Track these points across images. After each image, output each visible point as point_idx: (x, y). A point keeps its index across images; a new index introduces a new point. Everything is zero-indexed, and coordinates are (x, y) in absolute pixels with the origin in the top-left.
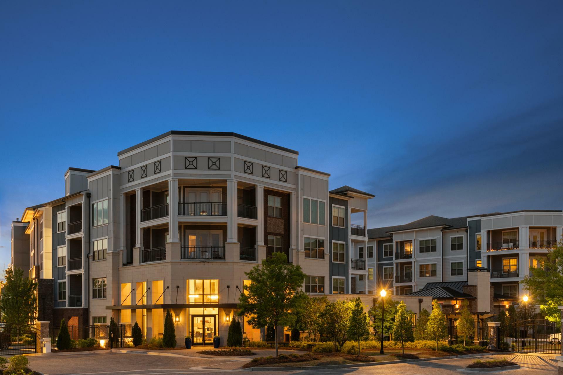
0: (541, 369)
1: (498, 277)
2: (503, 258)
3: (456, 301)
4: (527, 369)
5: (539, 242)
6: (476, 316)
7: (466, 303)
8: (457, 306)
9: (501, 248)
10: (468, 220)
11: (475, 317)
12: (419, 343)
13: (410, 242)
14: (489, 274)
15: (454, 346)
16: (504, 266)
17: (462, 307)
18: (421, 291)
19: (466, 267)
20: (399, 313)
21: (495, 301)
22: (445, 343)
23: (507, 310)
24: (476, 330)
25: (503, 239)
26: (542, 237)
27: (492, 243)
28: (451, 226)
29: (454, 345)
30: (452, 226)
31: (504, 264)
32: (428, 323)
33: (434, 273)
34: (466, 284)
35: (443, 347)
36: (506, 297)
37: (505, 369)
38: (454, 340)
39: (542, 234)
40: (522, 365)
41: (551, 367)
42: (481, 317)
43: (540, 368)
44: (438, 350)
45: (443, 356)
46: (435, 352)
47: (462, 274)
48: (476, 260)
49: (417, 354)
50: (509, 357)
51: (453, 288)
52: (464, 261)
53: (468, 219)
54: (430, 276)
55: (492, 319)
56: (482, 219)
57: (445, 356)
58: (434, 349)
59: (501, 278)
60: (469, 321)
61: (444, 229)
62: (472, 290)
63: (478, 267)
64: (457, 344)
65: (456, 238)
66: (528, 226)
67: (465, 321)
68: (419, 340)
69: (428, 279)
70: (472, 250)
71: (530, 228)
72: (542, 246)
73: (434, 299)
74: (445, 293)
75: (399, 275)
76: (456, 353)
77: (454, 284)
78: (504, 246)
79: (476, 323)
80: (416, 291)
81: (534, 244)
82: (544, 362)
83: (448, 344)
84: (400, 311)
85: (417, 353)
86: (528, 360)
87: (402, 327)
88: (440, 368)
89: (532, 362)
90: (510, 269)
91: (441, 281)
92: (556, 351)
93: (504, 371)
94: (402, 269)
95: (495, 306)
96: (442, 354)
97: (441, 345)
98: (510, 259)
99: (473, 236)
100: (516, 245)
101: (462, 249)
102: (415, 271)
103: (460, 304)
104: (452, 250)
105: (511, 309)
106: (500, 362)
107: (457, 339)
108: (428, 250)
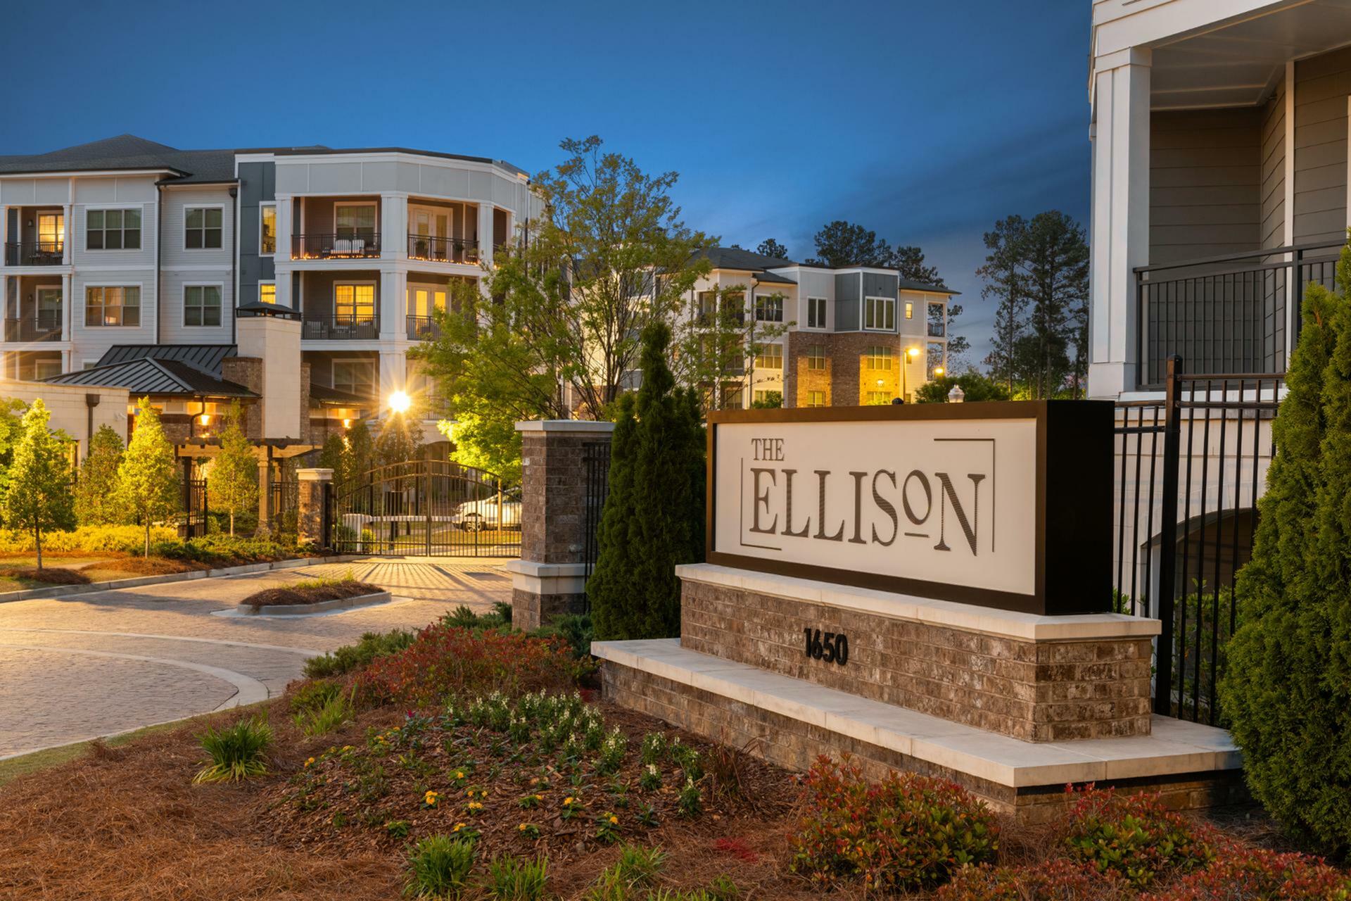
0: (444, 601)
1: (321, 337)
2: (335, 282)
3: (200, 404)
4: (410, 602)
5: (434, 243)
6: (265, 448)
7: (233, 411)
8: (205, 420)
9: (332, 252)
10: (240, 159)
11: (261, 454)
12: (90, 536)
13: (57, 211)
14: (297, 326)
15: (198, 542)
16: (338, 305)
17: (221, 422)
18: (94, 369)
19: (231, 301)
20: (28, 439)
21: (313, 406)
22: (170, 532)
23: (348, 433)
24: (263, 491)
25: (337, 225)
26: (441, 228)
27: (307, 237)
28: (184, 173)
29: (199, 539)
30: (189, 175)
31: (340, 300)
32: (120, 471)
33: (131, 316)
34: (230, 355)
35: (164, 545)
36: (343, 396)
37: (352, 606)
38: (197, 524)
39: (441, 220)
40: (394, 591)
41: (470, 594)
42: (277, 453)
43: (442, 598)
44: (150, 554)
45: (165, 573)
46: (141, 562)
47: (217, 322)
48: (260, 282)
49: (84, 569)
50: (357, 571)
51: (192, 365)
52: (224, 285)
53: (237, 156)
54: (117, 324)
55: (308, 460)
56: (280, 161)
57: (171, 572)
58: (135, 553)
59: (329, 338)
60: (245, 464)
61: (166, 180)
62: (249, 371)
63: (267, 304)
64: (208, 536)
65: (200, 210)
66: (406, 195)
67: (232, 466)
68: (86, 525)
69: (115, 334)
70: (249, 252)
71: (411, 200)
72: (441, 255)
73: (134, 396)
74: (170, 378)
75: (18, 316)
76: (205, 562)
77: (194, 351)
78: (341, 246)
79: (263, 472)
80: (72, 371)
81: (420, 248)
82: (450, 581)
83: (179, 536)
84: (30, 432)
85: (84, 565)
86: (410, 577)
87: (38, 484)
88: (162, 608)
89: (419, 581)
90: (355, 315)
91: (155, 342)
92: (479, 550)
93: (350, 611)
94: (28, 298)
95: (314, 423)
96: (162, 566)
97: (158, 539)
98: (355, 286)
99: (251, 210)
100: (372, 247)
101: (218, 245)
102: (73, 305)
103: (214, 413)
104: (188, 246)
105: (359, 432)
106: (337, 586)
107: (206, 519)
108: (113, 243)
